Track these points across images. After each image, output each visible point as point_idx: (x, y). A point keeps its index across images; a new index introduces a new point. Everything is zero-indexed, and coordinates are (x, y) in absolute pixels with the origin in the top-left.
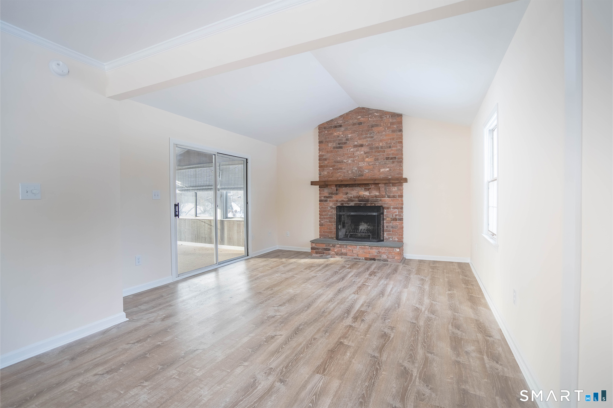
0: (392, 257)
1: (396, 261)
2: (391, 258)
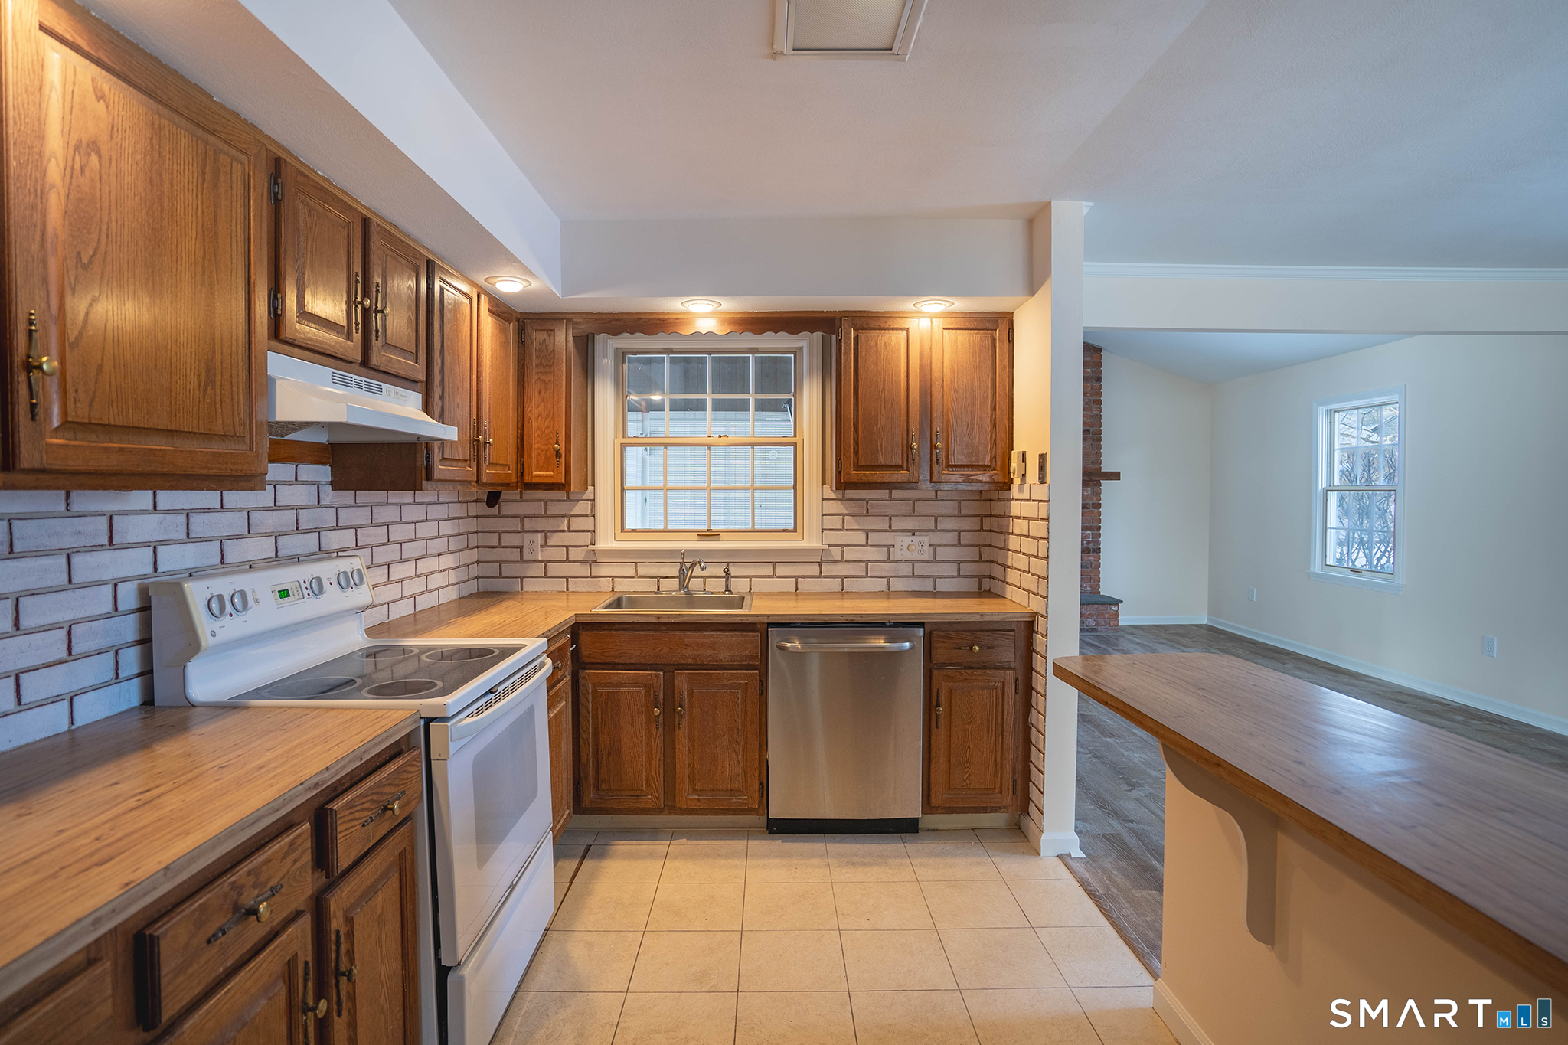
0: (1105, 621)
1: (1112, 629)
2: (1103, 623)
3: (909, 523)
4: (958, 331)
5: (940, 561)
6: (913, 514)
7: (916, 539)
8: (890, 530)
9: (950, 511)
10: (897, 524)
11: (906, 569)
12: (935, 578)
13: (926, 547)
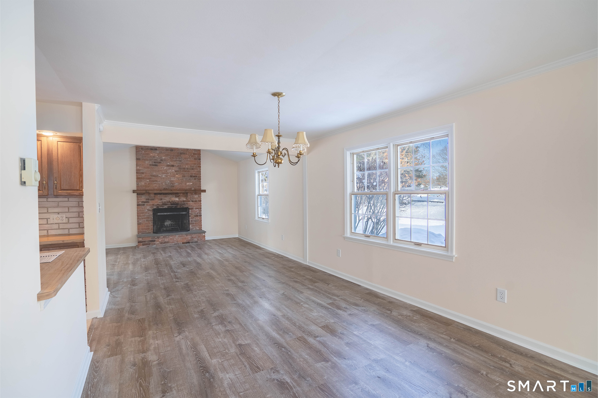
1: (203, 241)
2: (200, 240)
3: (56, 210)
4: (64, 143)
5: (71, 223)
6: (58, 206)
7: (59, 216)
8: (48, 212)
9: (75, 205)
10: (50, 210)
11: (56, 226)
12: (69, 229)
13: (64, 218)
